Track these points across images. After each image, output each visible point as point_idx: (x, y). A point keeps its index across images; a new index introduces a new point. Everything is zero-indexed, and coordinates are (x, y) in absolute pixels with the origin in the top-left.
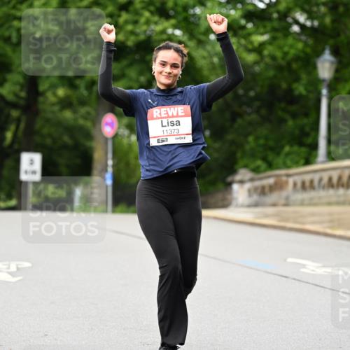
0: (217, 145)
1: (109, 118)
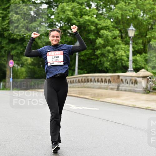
1: (11, 61)
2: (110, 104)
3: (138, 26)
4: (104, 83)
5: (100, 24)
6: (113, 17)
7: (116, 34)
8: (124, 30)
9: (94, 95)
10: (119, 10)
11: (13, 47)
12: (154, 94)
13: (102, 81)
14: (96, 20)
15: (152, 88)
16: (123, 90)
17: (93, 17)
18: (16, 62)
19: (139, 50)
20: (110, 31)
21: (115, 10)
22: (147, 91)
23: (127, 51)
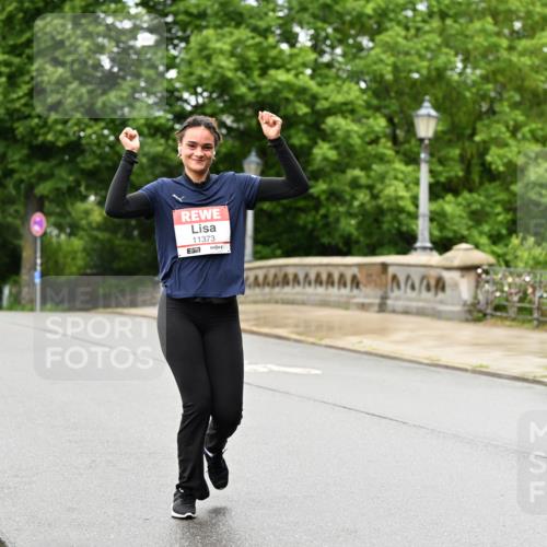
0: (144, 245)
1: (38, 216)
2: (358, 355)
3: (448, 104)
4: (339, 288)
5: (326, 95)
6: (368, 74)
7: (377, 129)
8: (401, 116)
9: (307, 328)
10: (384, 52)
11: (44, 171)
12: (499, 322)
13: (330, 282)
14: (312, 85)
15: (492, 302)
16: (399, 309)
17: (302, 73)
18: (52, 219)
19: (450, 180)
20: (358, 121)
21: (373, 53)
22: (476, 315)
23: (411, 186)
